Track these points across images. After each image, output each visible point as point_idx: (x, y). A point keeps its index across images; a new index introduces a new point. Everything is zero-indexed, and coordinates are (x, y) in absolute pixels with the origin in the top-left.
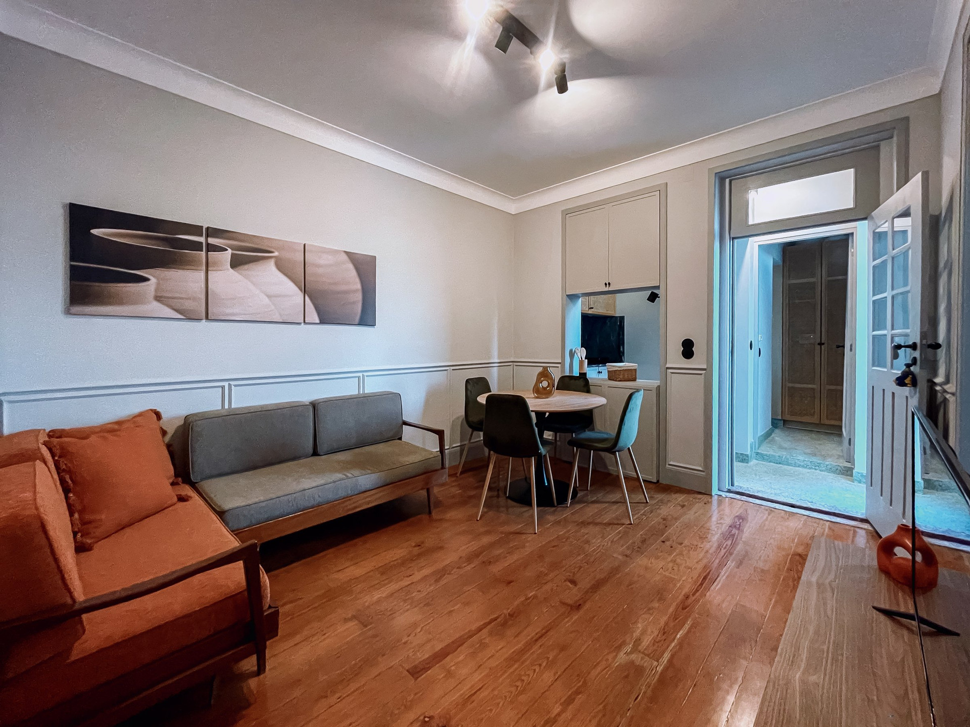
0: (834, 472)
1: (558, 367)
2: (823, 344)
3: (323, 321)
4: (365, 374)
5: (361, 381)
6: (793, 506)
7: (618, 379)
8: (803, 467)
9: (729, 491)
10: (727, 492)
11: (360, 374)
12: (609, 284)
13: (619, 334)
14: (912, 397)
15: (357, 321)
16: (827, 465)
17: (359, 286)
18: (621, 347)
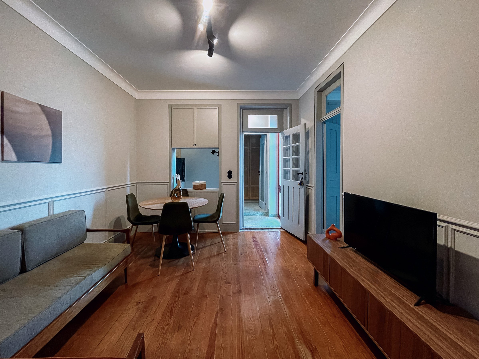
0: (263, 215)
1: (167, 185)
2: (250, 171)
3: (19, 161)
4: (54, 199)
5: (51, 205)
6: (263, 229)
7: (199, 189)
8: (255, 215)
9: (243, 229)
10: (242, 229)
11: (50, 200)
12: (196, 145)
13: (182, 167)
14: (301, 189)
15: (48, 160)
16: (261, 213)
17: (50, 132)
18: (184, 173)
